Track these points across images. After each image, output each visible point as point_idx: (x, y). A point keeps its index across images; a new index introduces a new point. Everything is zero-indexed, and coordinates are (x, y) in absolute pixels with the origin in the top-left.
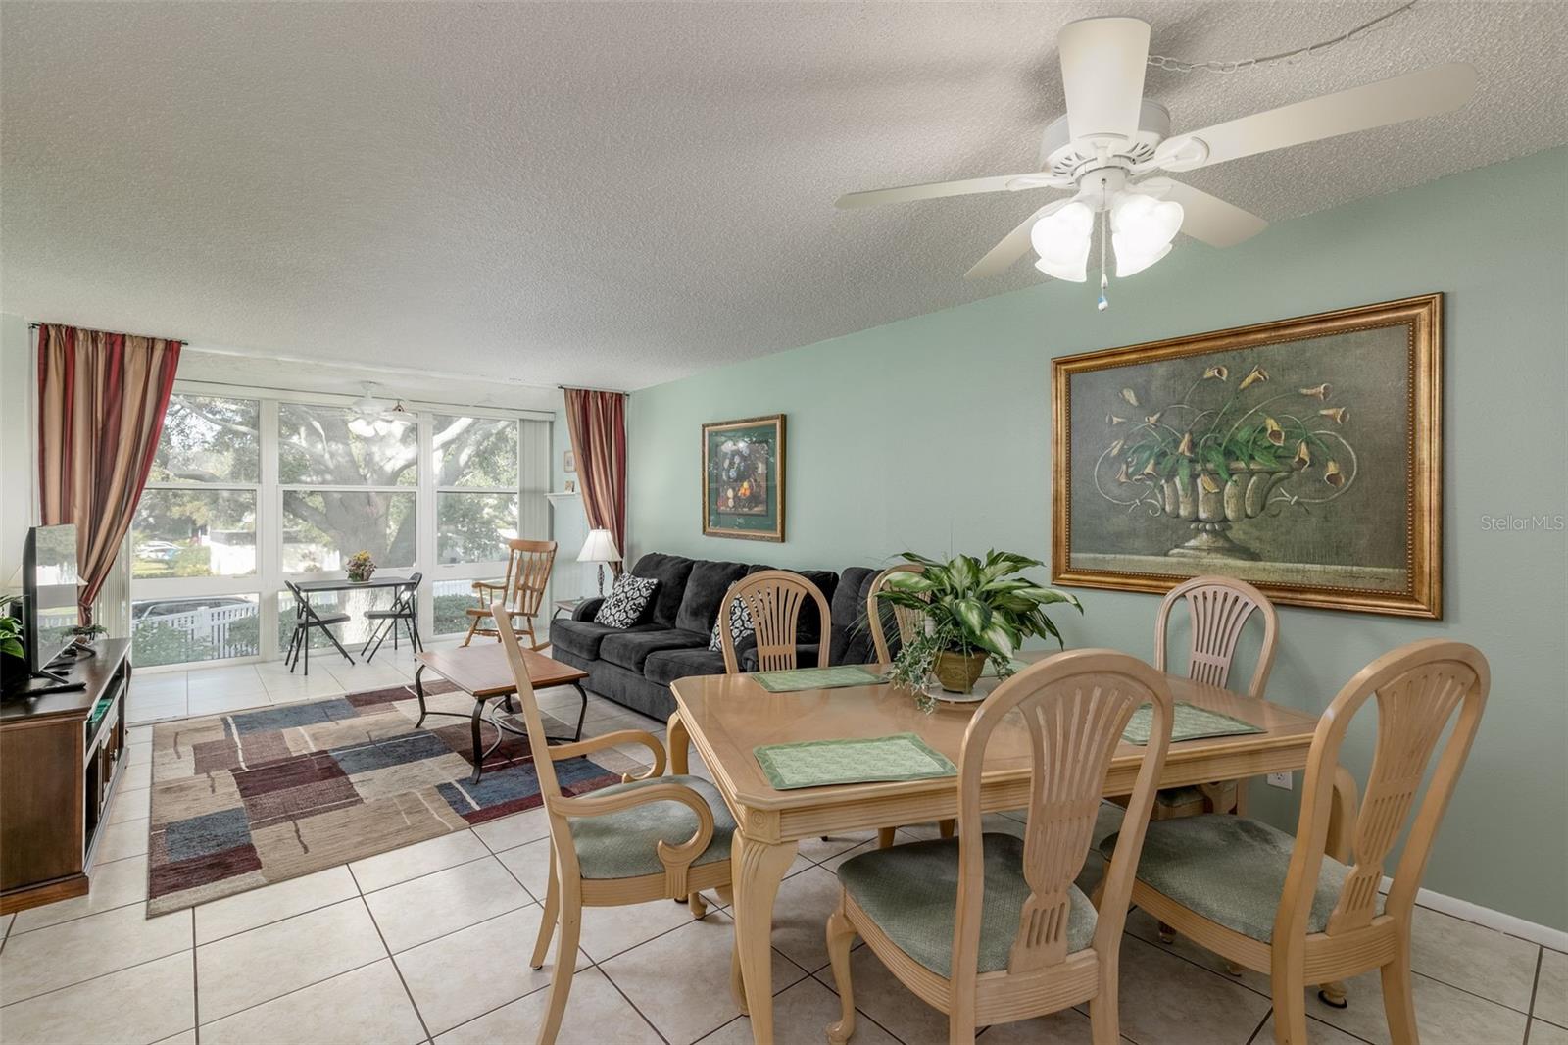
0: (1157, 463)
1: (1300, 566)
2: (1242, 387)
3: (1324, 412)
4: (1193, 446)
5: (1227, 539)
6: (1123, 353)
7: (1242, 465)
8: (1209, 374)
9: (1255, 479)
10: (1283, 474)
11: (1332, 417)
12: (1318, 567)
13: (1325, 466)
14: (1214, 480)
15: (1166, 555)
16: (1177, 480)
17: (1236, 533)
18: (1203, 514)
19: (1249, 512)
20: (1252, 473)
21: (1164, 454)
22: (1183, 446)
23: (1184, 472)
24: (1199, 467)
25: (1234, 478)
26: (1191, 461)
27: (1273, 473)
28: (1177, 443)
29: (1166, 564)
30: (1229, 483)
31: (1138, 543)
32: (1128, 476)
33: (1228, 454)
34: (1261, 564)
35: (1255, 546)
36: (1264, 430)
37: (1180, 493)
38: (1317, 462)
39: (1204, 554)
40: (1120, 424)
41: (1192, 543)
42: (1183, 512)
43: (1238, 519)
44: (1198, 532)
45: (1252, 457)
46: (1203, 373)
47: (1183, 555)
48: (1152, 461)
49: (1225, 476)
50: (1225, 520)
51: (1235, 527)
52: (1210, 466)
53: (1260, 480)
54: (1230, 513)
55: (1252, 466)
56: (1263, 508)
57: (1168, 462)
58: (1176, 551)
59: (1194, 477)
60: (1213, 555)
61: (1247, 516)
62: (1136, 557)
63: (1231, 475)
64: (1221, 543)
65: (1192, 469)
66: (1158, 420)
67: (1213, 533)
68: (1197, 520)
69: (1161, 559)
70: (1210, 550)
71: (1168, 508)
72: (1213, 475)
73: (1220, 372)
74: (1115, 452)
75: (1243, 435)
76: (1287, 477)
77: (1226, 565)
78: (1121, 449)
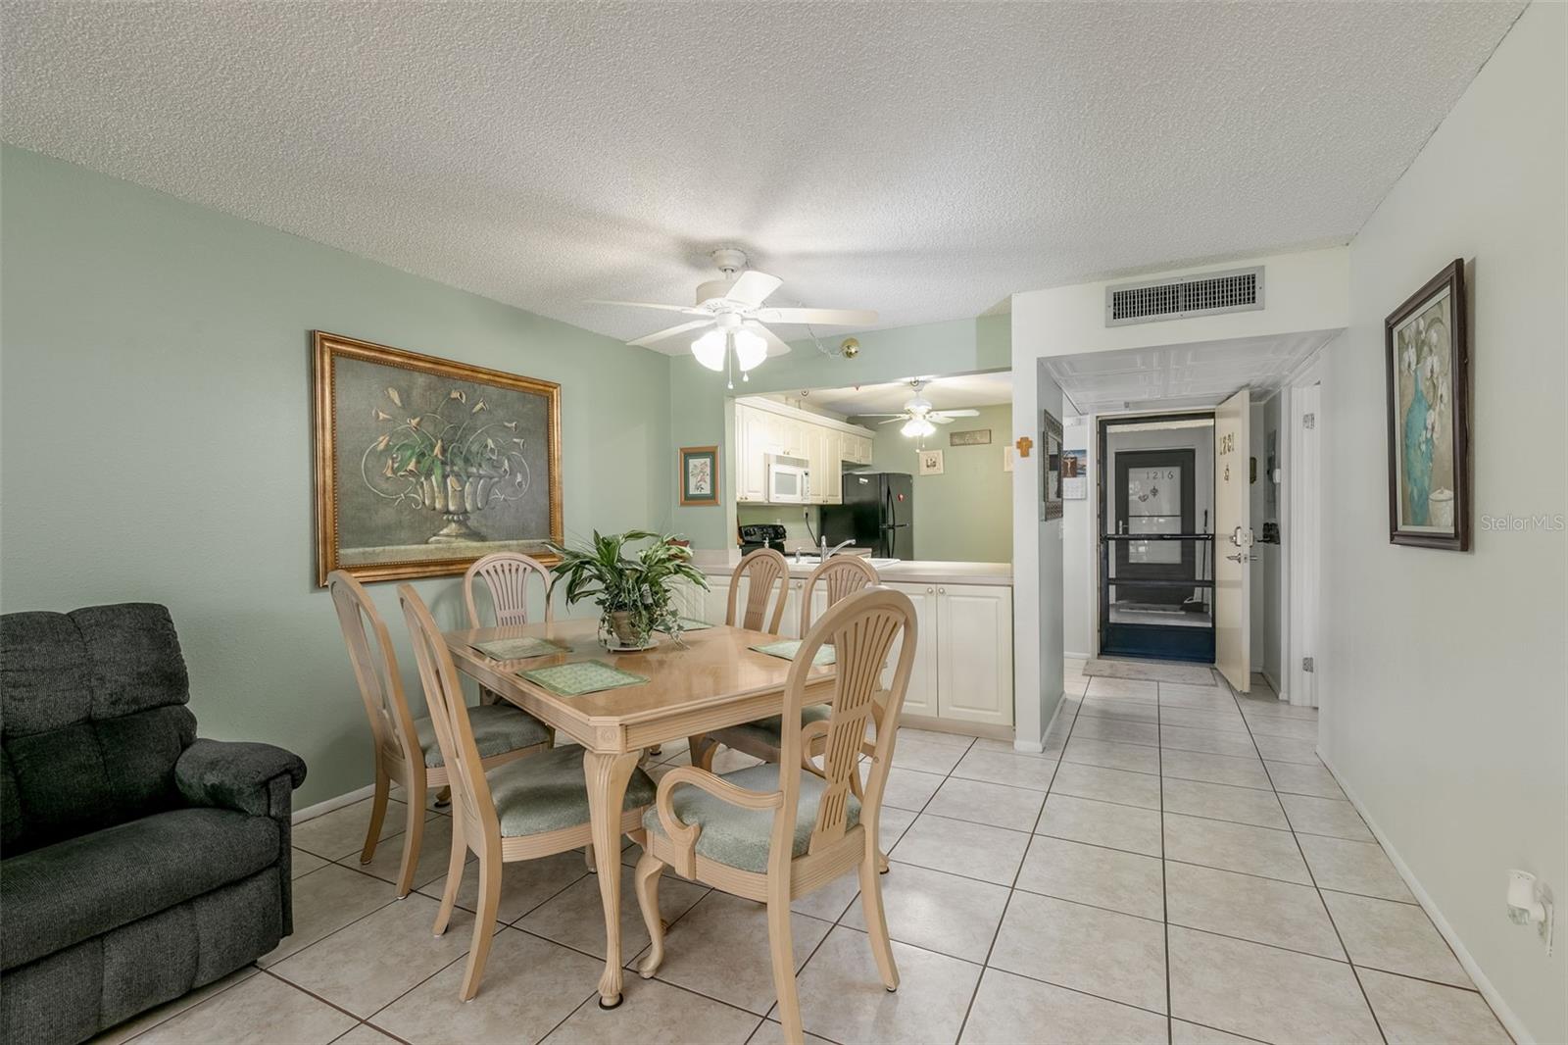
0: (418, 462)
1: (507, 542)
2: (474, 411)
3: (515, 440)
4: (444, 451)
5: (468, 527)
7: (474, 470)
8: (455, 395)
9: (482, 481)
10: (496, 479)
11: (518, 444)
12: (515, 542)
13: (516, 476)
14: (458, 481)
15: (427, 543)
16: (433, 478)
17: (472, 523)
18: (452, 508)
19: (479, 505)
20: (481, 477)
21: (423, 455)
22: (437, 450)
23: (438, 472)
24: (448, 469)
25: (471, 480)
26: (444, 463)
27: (491, 478)
28: (433, 447)
29: (426, 552)
30: (468, 484)
31: (404, 534)
32: (394, 471)
33: (467, 461)
34: (487, 544)
35: (483, 531)
36: (486, 446)
37: (436, 489)
38: (513, 473)
39: (454, 539)
40: (384, 420)
41: (445, 531)
42: (438, 506)
43: (473, 512)
44: (449, 521)
45: (480, 466)
46: (449, 394)
47: (438, 542)
48: (414, 460)
49: (465, 478)
50: (466, 512)
51: (472, 517)
52: (456, 468)
53: (485, 481)
54: (468, 507)
55: (481, 472)
56: (487, 503)
57: (426, 462)
58: (434, 538)
59: (445, 477)
60: (459, 540)
61: (478, 509)
62: (403, 547)
63: (469, 477)
64: (463, 530)
65: (444, 470)
66: (418, 424)
67: (458, 522)
68: (448, 512)
69: (423, 546)
70: (457, 536)
71: (427, 502)
72: (457, 475)
73: (461, 395)
74: (382, 446)
75: (475, 448)
76: (497, 482)
77: (467, 547)
78: (387, 445)
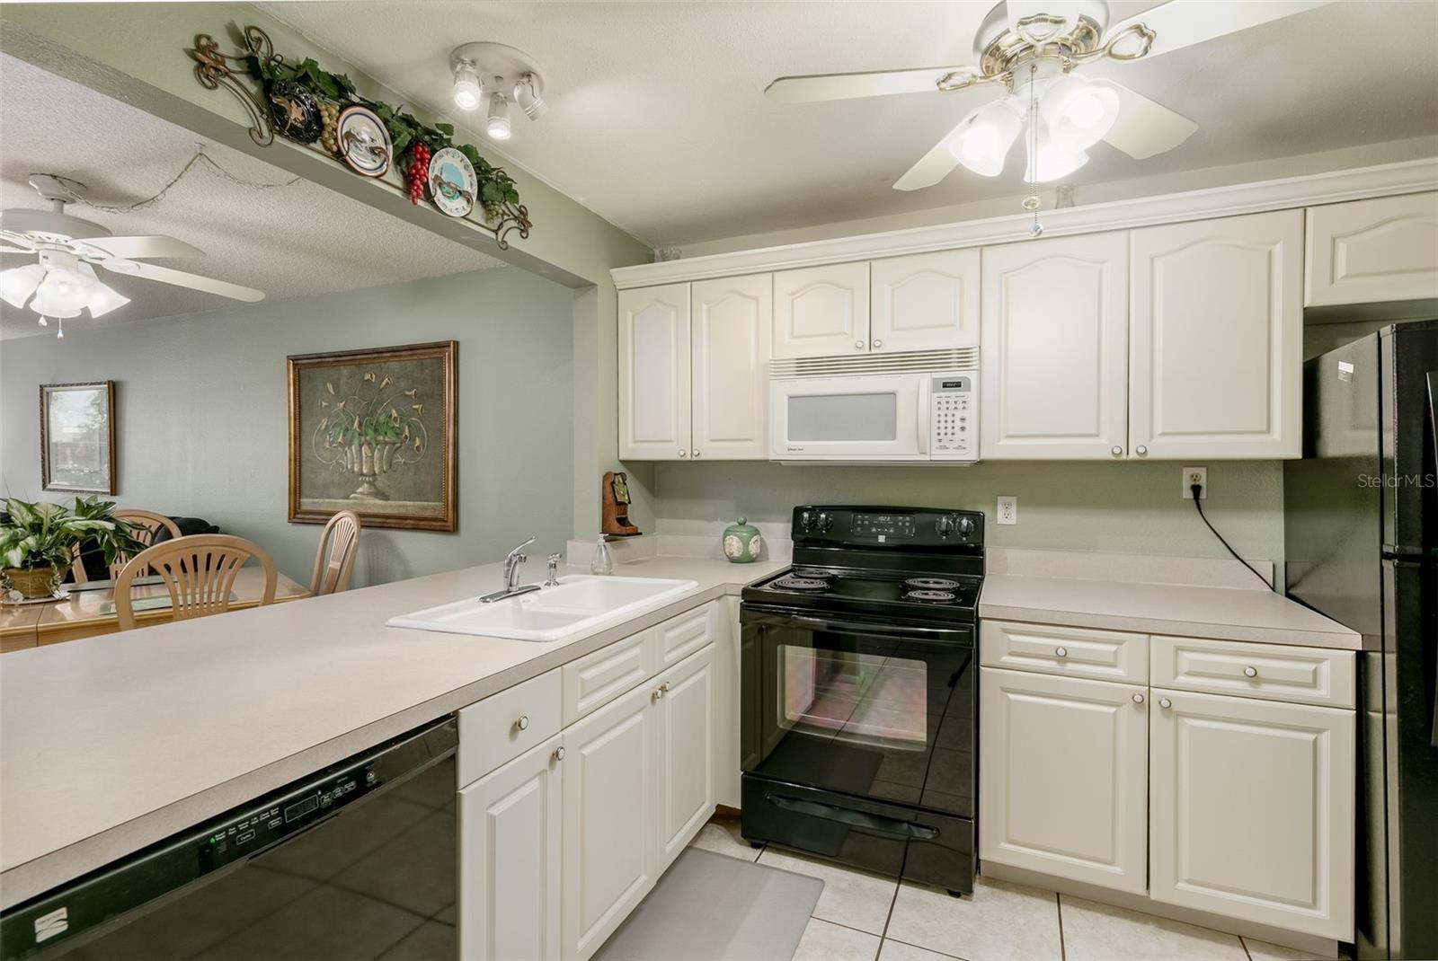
0: (344, 436)
1: (405, 503)
2: (382, 386)
3: (414, 407)
4: (360, 424)
5: (376, 488)
6: (325, 357)
7: (381, 438)
8: (367, 377)
9: (387, 447)
10: (398, 445)
11: (418, 410)
12: (411, 503)
13: (415, 440)
14: (370, 448)
15: (348, 498)
16: (353, 447)
17: (379, 483)
18: (365, 471)
19: (385, 469)
20: (386, 443)
21: (347, 429)
22: (356, 424)
23: (356, 442)
24: (363, 439)
25: (378, 447)
26: (360, 435)
27: (394, 444)
28: (353, 422)
29: (348, 505)
30: (376, 451)
31: (334, 491)
32: (331, 444)
33: (376, 431)
34: (390, 502)
35: (387, 490)
36: (391, 416)
37: (355, 456)
38: (412, 439)
39: (365, 497)
40: (326, 406)
41: (360, 490)
42: (356, 469)
43: (380, 475)
44: (363, 482)
45: (386, 434)
46: (363, 377)
47: (355, 498)
48: (341, 434)
49: (374, 445)
50: (374, 474)
51: (379, 478)
52: (368, 438)
53: (389, 449)
54: (377, 470)
55: (387, 439)
56: (391, 466)
57: (349, 434)
58: (353, 495)
59: (361, 446)
60: (369, 498)
61: (384, 472)
62: (333, 500)
63: (377, 445)
64: (373, 490)
65: (360, 441)
66: (344, 406)
67: (369, 482)
68: (362, 475)
69: (345, 501)
70: (368, 494)
71: (349, 466)
72: (369, 444)
73: (371, 376)
74: (323, 427)
75: (382, 419)
76: (400, 447)
77: (374, 505)
78: (327, 426)
